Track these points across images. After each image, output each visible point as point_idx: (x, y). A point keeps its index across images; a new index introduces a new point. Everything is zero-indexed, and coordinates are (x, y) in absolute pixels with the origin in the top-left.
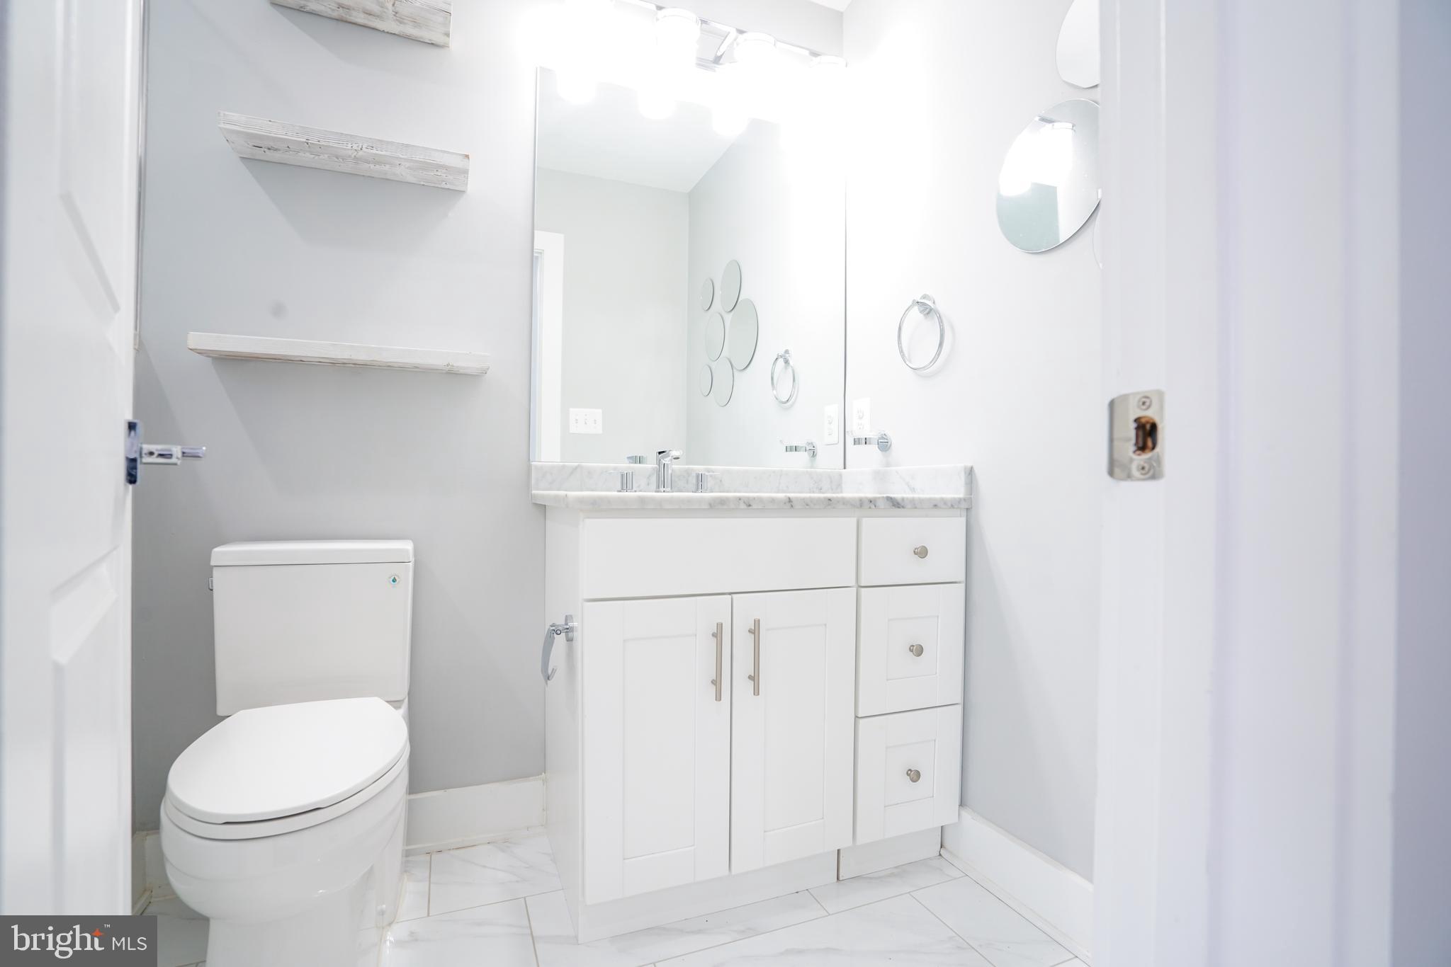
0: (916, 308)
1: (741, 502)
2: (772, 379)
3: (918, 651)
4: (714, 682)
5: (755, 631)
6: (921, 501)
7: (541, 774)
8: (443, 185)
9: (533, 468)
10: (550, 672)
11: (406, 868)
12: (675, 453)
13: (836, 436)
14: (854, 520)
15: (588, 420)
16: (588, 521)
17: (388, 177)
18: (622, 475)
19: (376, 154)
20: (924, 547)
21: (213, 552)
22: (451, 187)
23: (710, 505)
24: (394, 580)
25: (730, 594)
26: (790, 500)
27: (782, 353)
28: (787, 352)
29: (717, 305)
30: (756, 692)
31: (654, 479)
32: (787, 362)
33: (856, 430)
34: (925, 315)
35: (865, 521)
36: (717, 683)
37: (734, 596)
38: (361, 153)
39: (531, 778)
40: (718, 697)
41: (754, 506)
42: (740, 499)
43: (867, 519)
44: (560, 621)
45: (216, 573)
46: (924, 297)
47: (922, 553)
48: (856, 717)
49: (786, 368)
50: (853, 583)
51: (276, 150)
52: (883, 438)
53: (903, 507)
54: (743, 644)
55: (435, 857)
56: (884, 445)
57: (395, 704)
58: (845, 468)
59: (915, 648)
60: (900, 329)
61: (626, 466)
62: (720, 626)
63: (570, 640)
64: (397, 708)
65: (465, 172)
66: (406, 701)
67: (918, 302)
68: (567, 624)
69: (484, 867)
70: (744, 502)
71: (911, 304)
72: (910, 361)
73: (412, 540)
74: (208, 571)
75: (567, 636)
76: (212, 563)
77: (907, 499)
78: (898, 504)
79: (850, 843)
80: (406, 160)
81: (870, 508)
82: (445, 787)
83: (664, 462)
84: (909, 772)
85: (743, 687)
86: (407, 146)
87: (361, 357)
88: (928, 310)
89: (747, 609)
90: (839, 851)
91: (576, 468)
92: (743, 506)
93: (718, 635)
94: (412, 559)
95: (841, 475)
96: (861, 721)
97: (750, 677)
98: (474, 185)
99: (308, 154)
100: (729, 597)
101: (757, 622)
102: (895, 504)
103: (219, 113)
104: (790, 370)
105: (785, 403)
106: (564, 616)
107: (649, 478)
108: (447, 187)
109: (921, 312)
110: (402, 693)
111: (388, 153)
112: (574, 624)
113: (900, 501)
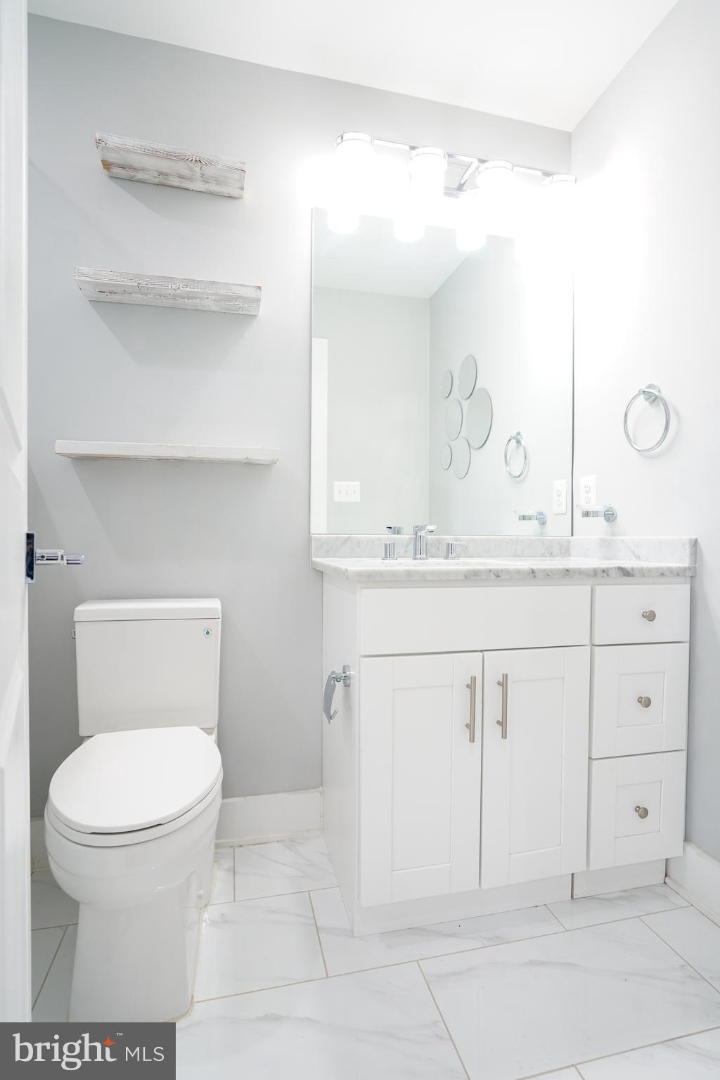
0: (642, 397)
1: (492, 573)
2: (506, 456)
3: (646, 702)
4: (467, 726)
5: (503, 683)
6: (649, 570)
7: (319, 787)
8: (240, 312)
9: (313, 540)
10: (332, 712)
11: (217, 859)
12: (430, 528)
13: (564, 506)
14: (589, 588)
15: (349, 491)
16: (364, 591)
17: (199, 308)
18: (386, 545)
19: (190, 292)
20: (653, 612)
21: (75, 612)
22: (247, 313)
23: (465, 576)
24: (208, 633)
25: (481, 651)
26: (533, 571)
27: (514, 434)
28: (518, 434)
29: (456, 393)
30: (504, 735)
31: (411, 546)
32: (518, 442)
33: (582, 503)
34: (650, 402)
35: (598, 588)
36: (470, 727)
37: (485, 653)
38: (178, 291)
39: (311, 790)
40: (472, 740)
41: (502, 577)
42: (490, 571)
43: (601, 587)
44: (339, 670)
45: (77, 626)
46: (650, 386)
47: (650, 616)
48: (590, 758)
49: (518, 447)
50: (587, 642)
51: (115, 293)
52: (608, 511)
53: (633, 576)
54: (492, 695)
55: (237, 850)
56: (610, 516)
57: (208, 731)
58: (572, 535)
59: (643, 700)
60: (626, 416)
61: (388, 537)
62: (474, 679)
63: (347, 686)
64: (210, 734)
65: (258, 300)
66: (216, 729)
67: (644, 392)
68: (345, 673)
69: (275, 861)
70: (494, 574)
71: (637, 392)
72: (635, 444)
73: (221, 601)
74: (72, 624)
75: (345, 683)
76: (75, 619)
77: (637, 568)
78: (628, 573)
79: (584, 868)
80: (213, 294)
81: (603, 577)
82: (244, 795)
83: (420, 534)
84: (637, 809)
85: (492, 731)
86: (213, 283)
87: (181, 454)
88: (653, 398)
89: (496, 665)
90: (573, 874)
91: (348, 538)
92: (493, 577)
93: (471, 686)
94: (220, 616)
95: (569, 542)
96: (595, 763)
97: (498, 722)
98: (263, 311)
99: (139, 295)
100: (481, 654)
101: (505, 677)
102: (625, 573)
103: (75, 268)
104: (521, 450)
105: (517, 477)
106: (342, 667)
107: (407, 546)
108: (242, 313)
109: (646, 400)
110: (213, 722)
111: (199, 290)
112: (352, 673)
113: (630, 570)
